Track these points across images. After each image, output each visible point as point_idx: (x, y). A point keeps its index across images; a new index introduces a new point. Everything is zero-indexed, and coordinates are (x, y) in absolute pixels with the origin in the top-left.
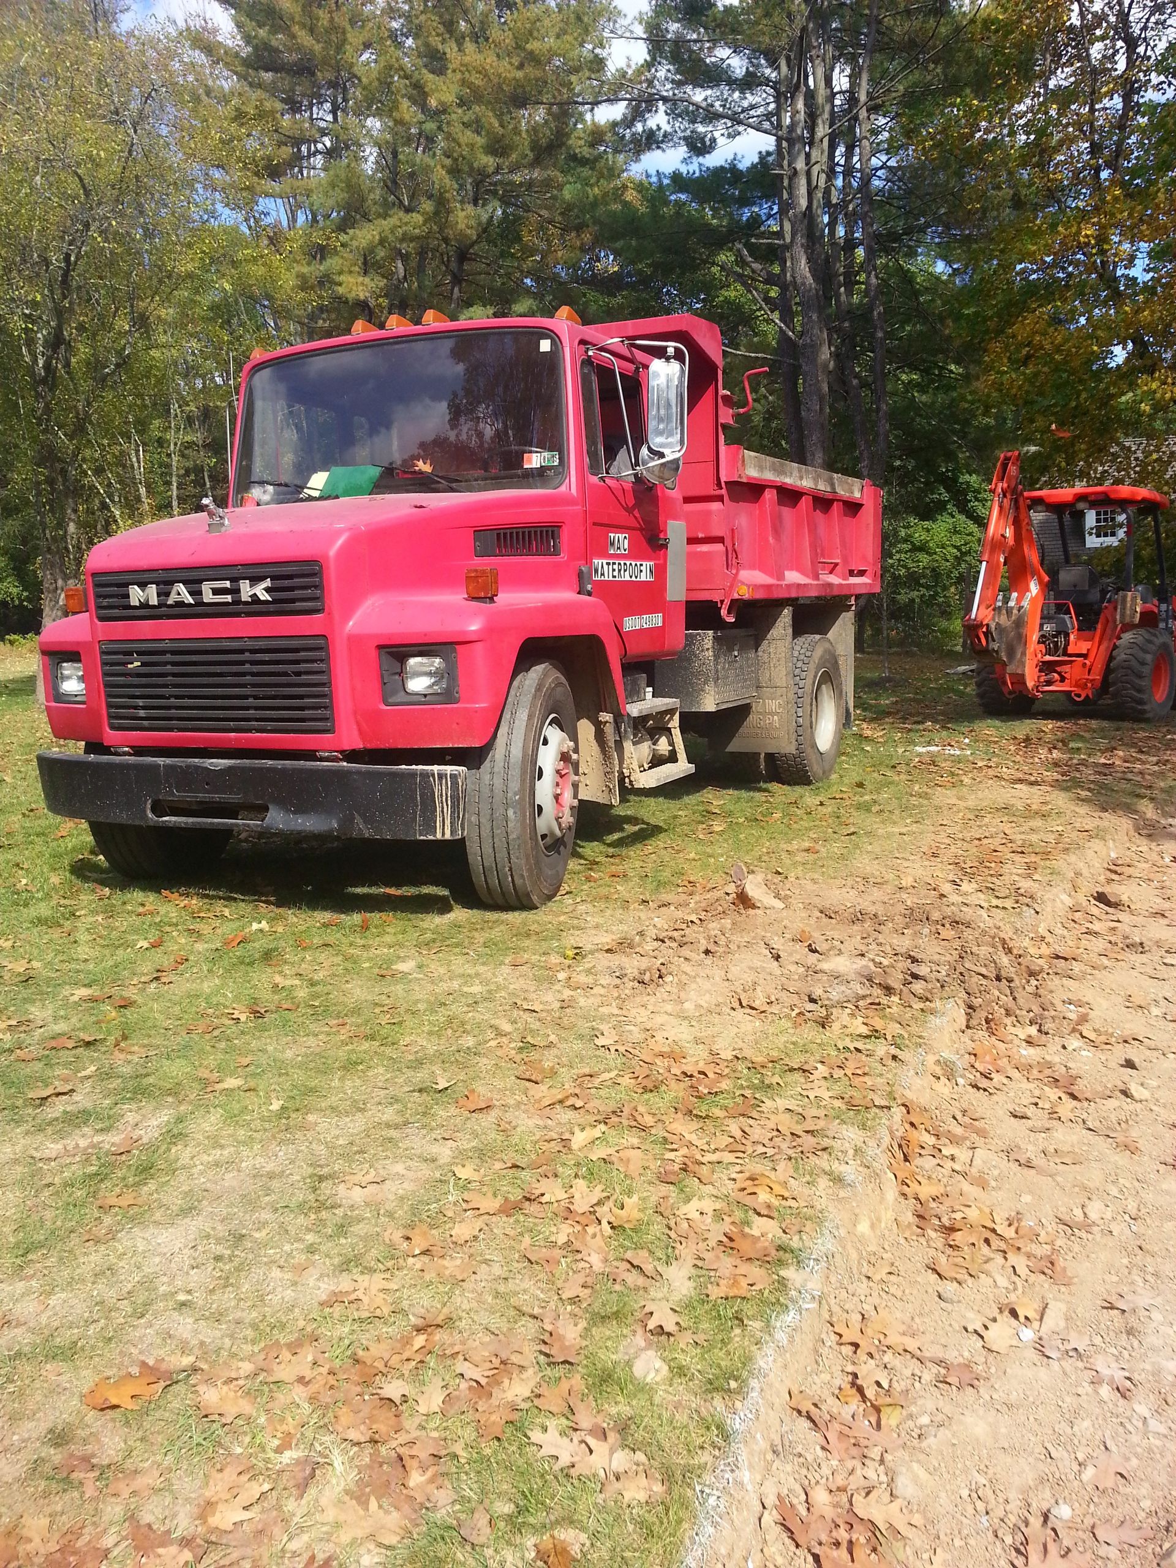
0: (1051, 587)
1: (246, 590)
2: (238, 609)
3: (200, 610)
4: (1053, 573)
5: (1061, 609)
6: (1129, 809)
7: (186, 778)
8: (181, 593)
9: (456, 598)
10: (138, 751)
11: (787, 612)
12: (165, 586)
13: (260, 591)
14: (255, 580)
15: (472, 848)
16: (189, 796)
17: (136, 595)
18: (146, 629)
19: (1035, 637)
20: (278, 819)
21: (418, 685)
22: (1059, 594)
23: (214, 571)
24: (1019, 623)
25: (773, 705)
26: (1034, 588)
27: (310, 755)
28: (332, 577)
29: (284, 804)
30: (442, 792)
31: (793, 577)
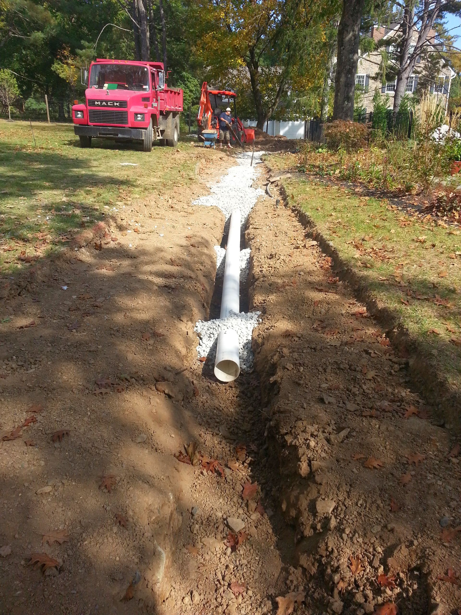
0: (213, 113)
1: (115, 104)
2: (114, 106)
3: (108, 106)
4: (214, 110)
5: (215, 118)
6: (225, 152)
7: (104, 130)
8: (104, 103)
9: (142, 107)
10: (94, 126)
11: (171, 113)
12: (102, 102)
13: (118, 104)
14: (117, 103)
15: (145, 141)
16: (105, 132)
17: (96, 103)
18: (98, 108)
19: (210, 124)
20: (120, 136)
21: (139, 119)
22: (215, 115)
23: (110, 101)
24: (207, 120)
25: (169, 130)
26: (210, 113)
27: (124, 127)
28: (128, 103)
29: (121, 134)
30: (143, 133)
31: (172, 107)
